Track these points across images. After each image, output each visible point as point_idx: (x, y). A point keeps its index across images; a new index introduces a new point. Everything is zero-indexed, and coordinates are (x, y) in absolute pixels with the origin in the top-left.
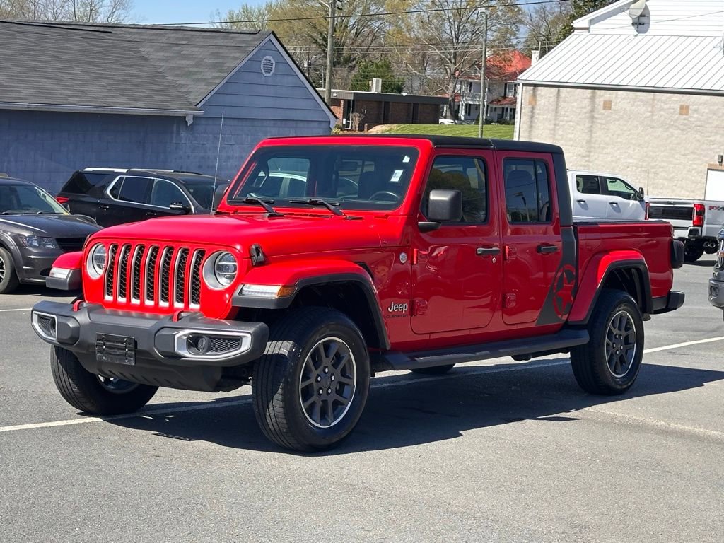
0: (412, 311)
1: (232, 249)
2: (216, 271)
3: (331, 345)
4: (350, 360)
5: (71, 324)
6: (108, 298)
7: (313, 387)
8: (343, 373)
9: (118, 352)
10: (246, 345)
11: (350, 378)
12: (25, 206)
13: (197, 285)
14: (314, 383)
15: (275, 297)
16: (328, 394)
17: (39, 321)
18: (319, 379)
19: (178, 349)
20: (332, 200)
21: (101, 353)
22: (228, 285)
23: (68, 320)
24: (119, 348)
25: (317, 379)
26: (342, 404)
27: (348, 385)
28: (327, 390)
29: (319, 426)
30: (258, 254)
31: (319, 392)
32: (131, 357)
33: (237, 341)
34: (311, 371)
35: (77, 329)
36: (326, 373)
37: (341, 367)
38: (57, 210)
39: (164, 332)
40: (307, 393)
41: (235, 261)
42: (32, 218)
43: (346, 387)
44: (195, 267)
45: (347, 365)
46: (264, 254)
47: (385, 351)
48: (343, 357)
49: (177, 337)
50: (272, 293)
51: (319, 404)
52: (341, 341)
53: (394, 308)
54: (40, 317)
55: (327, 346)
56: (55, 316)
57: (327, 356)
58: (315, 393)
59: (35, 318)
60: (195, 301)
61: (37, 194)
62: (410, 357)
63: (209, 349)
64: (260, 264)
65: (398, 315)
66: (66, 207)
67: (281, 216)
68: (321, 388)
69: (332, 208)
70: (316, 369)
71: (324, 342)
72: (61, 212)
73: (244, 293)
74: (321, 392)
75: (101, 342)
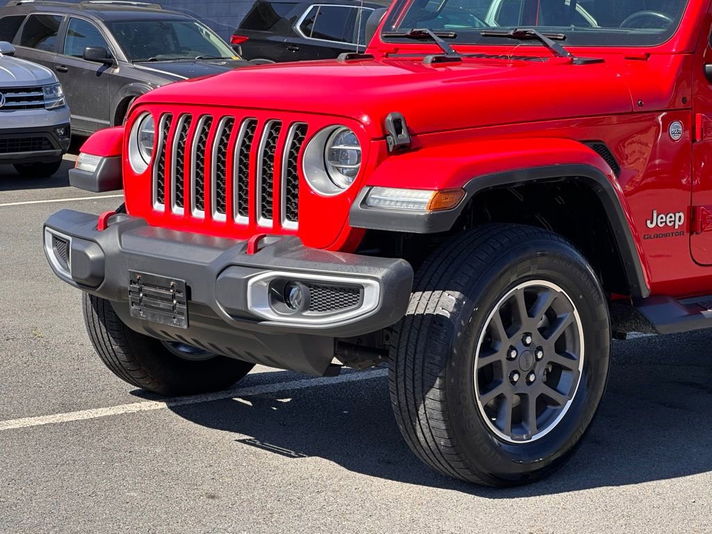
0: (693, 225)
1: (353, 123)
2: (328, 162)
3: (539, 295)
4: (573, 326)
5: (93, 253)
6: (159, 207)
7: (501, 369)
8: (560, 347)
9: (162, 305)
10: (371, 300)
11: (573, 358)
12: (184, 48)
13: (295, 187)
14: (504, 361)
15: (424, 211)
16: (529, 383)
17: (54, 244)
18: (513, 354)
19: (254, 305)
20: (552, 29)
21: (136, 304)
22: (347, 187)
23: (87, 246)
24: (163, 299)
25: (509, 353)
26: (555, 403)
27: (568, 369)
28: (528, 377)
29: (508, 439)
30: (398, 131)
31: (511, 378)
32: (182, 314)
33: (354, 293)
34: (498, 339)
35: (100, 262)
36: (528, 345)
37: (555, 335)
38: (224, 53)
39: (231, 273)
40: (488, 378)
41: (357, 145)
42: (188, 66)
43: (564, 373)
44: (291, 154)
45: (568, 335)
46: (409, 131)
47: (639, 301)
48: (561, 319)
49: (251, 282)
50: (421, 203)
51: (512, 400)
52: (559, 289)
53: (657, 221)
54: (55, 238)
55: (532, 296)
56: (70, 238)
57: (531, 315)
58: (506, 380)
59: (49, 238)
60: (291, 215)
61: (198, 32)
62: (688, 307)
63: (308, 306)
64: (401, 149)
65: (666, 232)
66: (236, 49)
67: (457, 61)
68: (515, 372)
69: (551, 43)
70: (509, 336)
71: (526, 288)
72: (230, 56)
73: (371, 202)
74: (516, 378)
75: (137, 286)
